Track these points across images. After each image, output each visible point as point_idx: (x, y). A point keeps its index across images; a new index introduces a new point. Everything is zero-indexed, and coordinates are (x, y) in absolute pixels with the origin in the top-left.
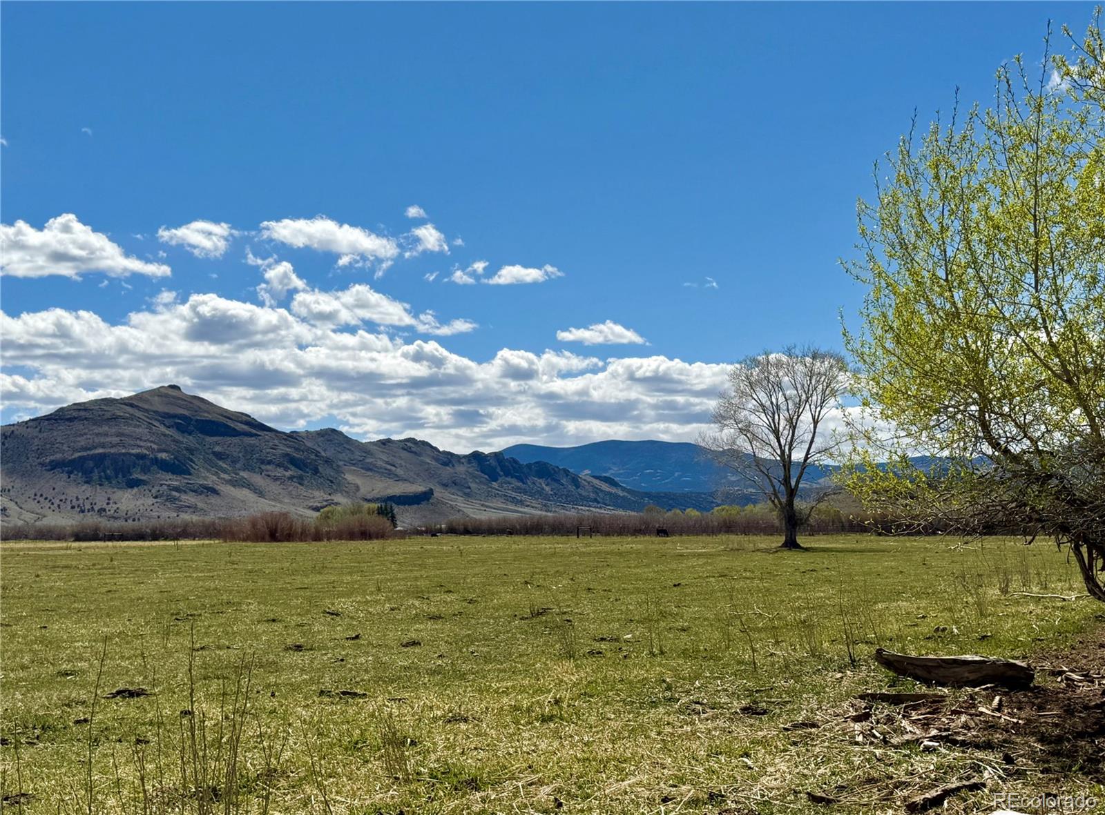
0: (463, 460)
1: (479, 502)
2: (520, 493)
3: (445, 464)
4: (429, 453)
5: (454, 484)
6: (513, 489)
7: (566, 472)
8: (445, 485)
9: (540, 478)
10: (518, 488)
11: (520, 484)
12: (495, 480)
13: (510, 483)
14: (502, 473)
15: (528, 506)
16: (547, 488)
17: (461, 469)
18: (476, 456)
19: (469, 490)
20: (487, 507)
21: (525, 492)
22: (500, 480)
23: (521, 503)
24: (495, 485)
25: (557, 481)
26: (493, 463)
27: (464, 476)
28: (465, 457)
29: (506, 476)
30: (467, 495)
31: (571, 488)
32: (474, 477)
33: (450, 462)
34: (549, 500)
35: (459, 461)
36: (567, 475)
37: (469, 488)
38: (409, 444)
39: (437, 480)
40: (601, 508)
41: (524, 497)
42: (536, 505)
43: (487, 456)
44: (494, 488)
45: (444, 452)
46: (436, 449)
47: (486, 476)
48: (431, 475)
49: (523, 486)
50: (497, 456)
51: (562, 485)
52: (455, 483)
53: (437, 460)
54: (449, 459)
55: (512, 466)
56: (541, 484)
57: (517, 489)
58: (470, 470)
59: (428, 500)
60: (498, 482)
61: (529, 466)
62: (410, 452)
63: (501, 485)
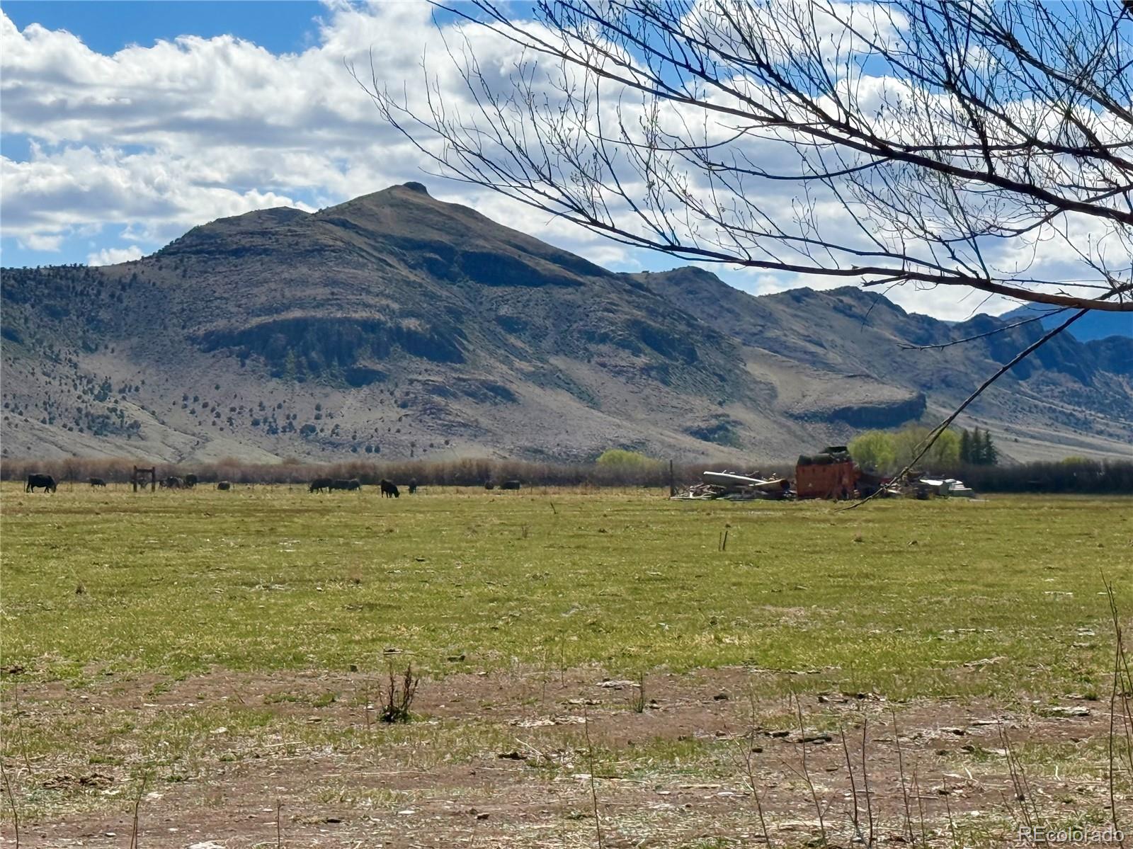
0: (955, 335)
1: (998, 422)
2: (1079, 404)
3: (922, 341)
4: (888, 317)
6: (1063, 396)
9: (1117, 372)
10: (1074, 394)
11: (1077, 386)
12: (1025, 377)
14: (1037, 362)
15: (1100, 433)
17: (954, 352)
20: (1016, 433)
21: (1089, 403)
22: (1036, 376)
23: (1085, 425)
24: (1024, 386)
26: (1019, 338)
27: (962, 368)
28: (959, 326)
29: (1048, 368)
32: (982, 370)
33: (931, 336)
35: (947, 336)
38: (846, 299)
39: (909, 375)
41: (1089, 414)
42: (1119, 432)
44: (1025, 394)
45: (916, 316)
46: (897, 309)
47: (1006, 368)
48: (895, 365)
49: (1085, 390)
50: (1026, 324)
53: (903, 332)
55: (1060, 347)
56: (1121, 385)
57: (1073, 397)
58: (972, 354)
59: (917, 418)
60: (1031, 381)
61: (1094, 346)
62: (854, 316)
63: (1039, 387)
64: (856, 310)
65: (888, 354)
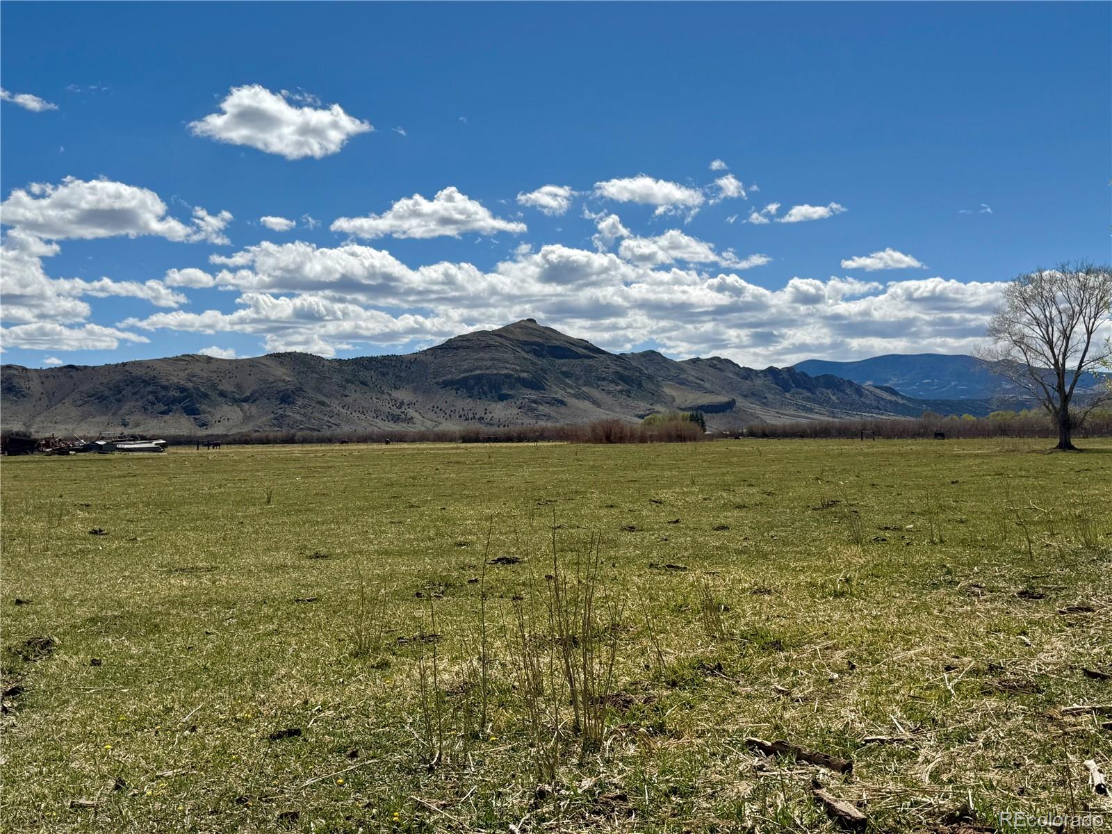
0: (760, 375)
1: (774, 410)
2: (810, 402)
3: (745, 378)
4: (732, 369)
5: (753, 395)
6: (803, 399)
7: (850, 383)
8: (745, 396)
9: (827, 388)
10: (808, 397)
11: (809, 394)
12: (788, 391)
13: (801, 394)
14: (793, 385)
15: (817, 413)
16: (834, 398)
17: (759, 382)
18: (771, 370)
19: (765, 400)
20: (782, 414)
21: (814, 401)
23: (811, 410)
24: (788, 395)
25: (843, 391)
26: (786, 376)
27: (761, 388)
28: (762, 371)
29: (797, 388)
30: (764, 404)
31: (855, 397)
32: (769, 389)
33: (749, 376)
34: (835, 408)
35: (757, 376)
36: (851, 386)
37: (766, 398)
38: (714, 362)
39: (739, 391)
40: (882, 414)
41: (813, 405)
42: (824, 412)
43: (780, 370)
44: (787, 398)
45: (744, 368)
46: (737, 365)
47: (780, 388)
48: (733, 387)
49: (812, 396)
50: (789, 370)
51: (848, 395)
53: (737, 374)
54: (748, 373)
55: (803, 379)
56: (828, 394)
57: (808, 399)
58: (766, 383)
59: (731, 408)
60: (792, 392)
61: (817, 378)
62: (717, 369)
63: (793, 395)
64: (718, 366)
65: (730, 383)
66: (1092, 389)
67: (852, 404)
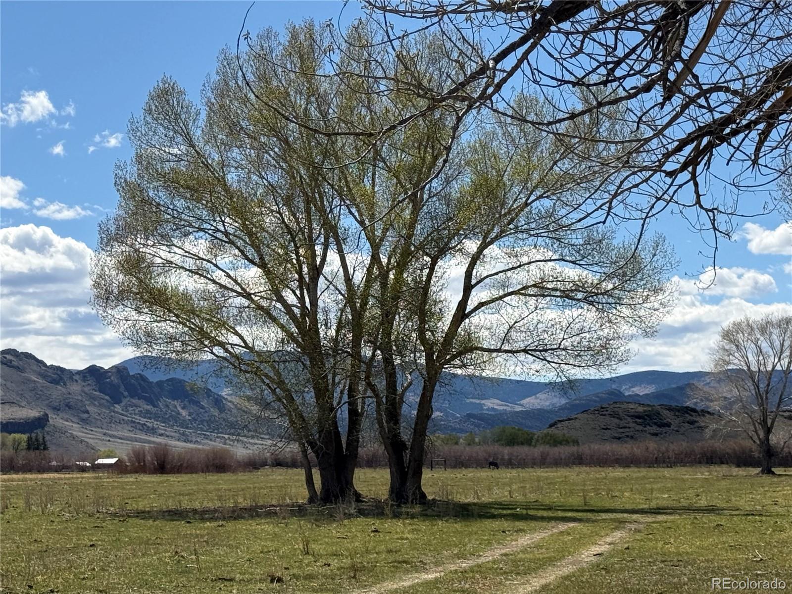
0: (76, 377)
1: (100, 430)
2: (150, 418)
3: (55, 382)
4: (35, 368)
5: (67, 407)
6: (140, 414)
7: (208, 392)
8: (56, 409)
9: (174, 399)
10: (148, 412)
11: (149, 407)
12: (118, 402)
13: (136, 406)
14: (126, 394)
15: (161, 435)
16: (184, 413)
17: (75, 388)
18: (93, 371)
19: (86, 415)
20: (110, 436)
21: (156, 417)
22: (125, 401)
23: (153, 431)
24: (118, 408)
25: (197, 403)
26: (114, 379)
27: (80, 398)
28: (79, 372)
29: (132, 397)
30: (84, 421)
31: (215, 412)
32: (93, 398)
33: (61, 379)
34: (187, 428)
35: (71, 378)
36: (209, 396)
37: (87, 412)
38: (9, 357)
39: (47, 402)
40: (253, 437)
41: (156, 424)
42: (173, 434)
43: (107, 371)
44: (117, 413)
45: (52, 367)
46: (41, 363)
47: (107, 397)
48: (38, 396)
49: (154, 410)
50: (120, 370)
51: (203, 407)
52: (69, 406)
53: (44, 376)
54: (59, 375)
55: (140, 384)
56: (176, 407)
57: (147, 414)
58: (86, 389)
59: (43, 428)
60: (122, 404)
61: (160, 384)
62: (13, 367)
63: (126, 408)
64: (15, 363)
65: (34, 389)
66: (522, 405)
67: (209, 422)
